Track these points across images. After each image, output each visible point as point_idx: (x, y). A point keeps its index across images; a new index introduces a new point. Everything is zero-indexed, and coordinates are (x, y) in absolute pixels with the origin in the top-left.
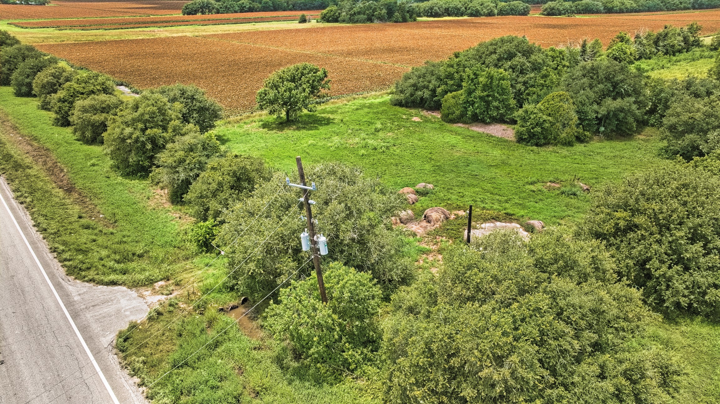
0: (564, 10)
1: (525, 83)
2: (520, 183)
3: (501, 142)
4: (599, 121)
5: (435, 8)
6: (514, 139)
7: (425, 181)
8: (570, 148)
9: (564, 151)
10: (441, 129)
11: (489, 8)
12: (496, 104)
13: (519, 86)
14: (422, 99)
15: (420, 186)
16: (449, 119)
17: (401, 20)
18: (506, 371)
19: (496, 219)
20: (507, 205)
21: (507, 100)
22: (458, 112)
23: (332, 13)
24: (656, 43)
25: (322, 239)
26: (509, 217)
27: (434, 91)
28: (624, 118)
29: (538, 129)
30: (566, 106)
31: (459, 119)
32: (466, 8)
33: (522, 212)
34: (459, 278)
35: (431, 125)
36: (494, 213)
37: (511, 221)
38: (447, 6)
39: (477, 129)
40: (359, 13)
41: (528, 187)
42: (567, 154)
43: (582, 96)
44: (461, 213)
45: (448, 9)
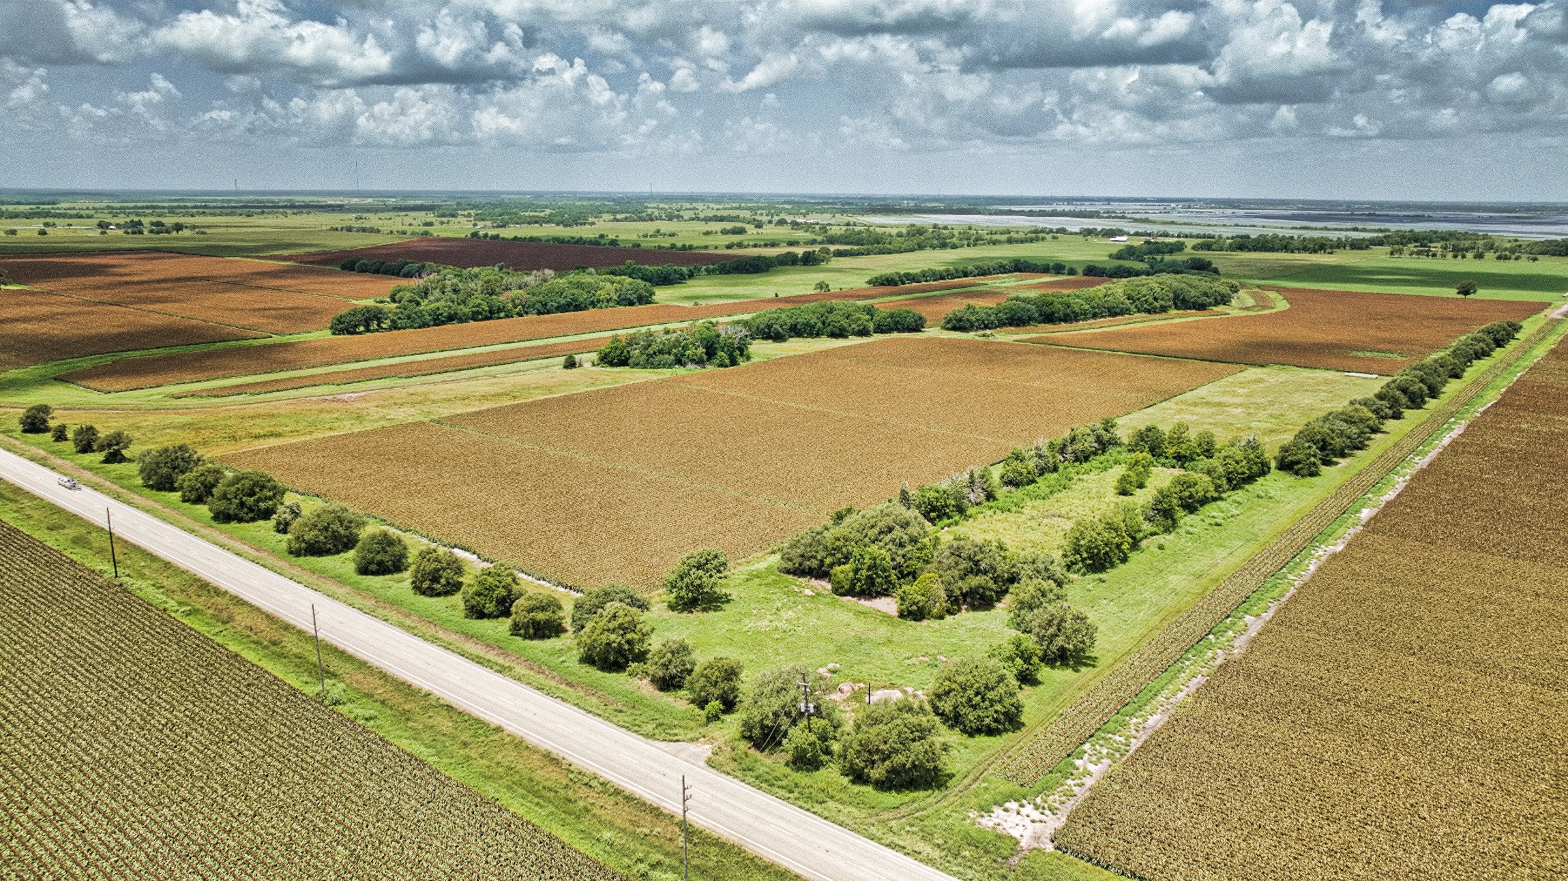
0: (978, 320)
1: (904, 556)
2: (901, 658)
3: (886, 617)
4: (965, 595)
5: (775, 326)
6: (897, 614)
7: (832, 662)
8: (941, 621)
9: (935, 624)
10: (833, 604)
11: (860, 322)
12: (879, 580)
13: (899, 559)
14: (810, 568)
15: (831, 666)
16: (839, 591)
17: (727, 361)
18: (888, 746)
19: (884, 687)
20: (891, 677)
21: (890, 576)
22: (846, 587)
23: (618, 352)
24: (1062, 450)
25: (811, 706)
26: (893, 686)
27: (822, 561)
28: (984, 592)
29: (914, 608)
30: (935, 586)
31: (851, 592)
32: (824, 323)
33: (902, 682)
34: (868, 717)
35: (824, 600)
36: (882, 684)
37: (894, 688)
38: (793, 321)
39: (865, 603)
40: (661, 352)
41: (906, 661)
42: (937, 627)
43: (947, 576)
44: (862, 685)
45: (796, 325)
